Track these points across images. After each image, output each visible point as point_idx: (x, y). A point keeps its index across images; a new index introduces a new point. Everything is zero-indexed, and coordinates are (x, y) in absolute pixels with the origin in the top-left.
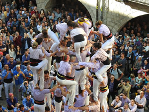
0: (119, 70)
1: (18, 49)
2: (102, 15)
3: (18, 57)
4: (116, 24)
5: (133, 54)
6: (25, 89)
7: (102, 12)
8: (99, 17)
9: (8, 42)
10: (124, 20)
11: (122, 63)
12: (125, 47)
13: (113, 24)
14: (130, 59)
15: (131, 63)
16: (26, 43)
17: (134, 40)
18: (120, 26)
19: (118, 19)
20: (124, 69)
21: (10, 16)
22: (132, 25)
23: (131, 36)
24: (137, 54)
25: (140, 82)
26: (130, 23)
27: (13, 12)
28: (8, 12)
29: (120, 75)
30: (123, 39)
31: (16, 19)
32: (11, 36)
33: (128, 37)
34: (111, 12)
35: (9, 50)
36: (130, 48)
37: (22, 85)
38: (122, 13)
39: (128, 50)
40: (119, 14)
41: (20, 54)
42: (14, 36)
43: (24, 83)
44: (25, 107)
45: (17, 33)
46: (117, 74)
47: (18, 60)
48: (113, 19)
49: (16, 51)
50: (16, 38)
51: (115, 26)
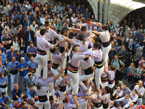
0: (120, 61)
1: (22, 41)
2: (103, 7)
3: (21, 49)
4: (117, 16)
5: (133, 45)
6: (29, 80)
7: (103, 5)
8: (101, 9)
9: (12, 34)
10: (125, 12)
11: (123, 54)
12: (126, 39)
13: (114, 16)
14: (131, 51)
15: (131, 55)
16: (30, 36)
17: (135, 32)
18: (121, 18)
19: (119, 11)
20: (125, 60)
21: (13, 10)
22: (132, 17)
23: (131, 28)
24: (138, 45)
25: (140, 73)
26: (130, 16)
27: (16, 6)
28: (11, 5)
29: (121, 66)
30: (124, 31)
31: (20, 12)
32: (15, 29)
33: (129, 28)
34: (112, 5)
35: (14, 42)
36: (131, 40)
37: (26, 77)
38: (123, 6)
39: (129, 41)
40: (120, 7)
41: (24, 46)
42: (18, 29)
43: (28, 74)
44: (29, 97)
45: (21, 26)
46: (119, 65)
47: (22, 52)
48: (114, 11)
49: (20, 44)
50: (20, 30)
51: (117, 18)
